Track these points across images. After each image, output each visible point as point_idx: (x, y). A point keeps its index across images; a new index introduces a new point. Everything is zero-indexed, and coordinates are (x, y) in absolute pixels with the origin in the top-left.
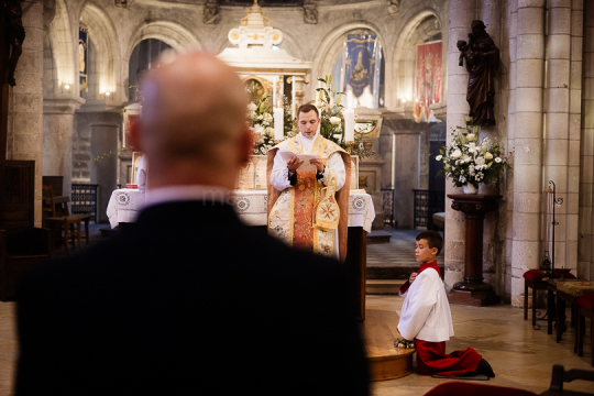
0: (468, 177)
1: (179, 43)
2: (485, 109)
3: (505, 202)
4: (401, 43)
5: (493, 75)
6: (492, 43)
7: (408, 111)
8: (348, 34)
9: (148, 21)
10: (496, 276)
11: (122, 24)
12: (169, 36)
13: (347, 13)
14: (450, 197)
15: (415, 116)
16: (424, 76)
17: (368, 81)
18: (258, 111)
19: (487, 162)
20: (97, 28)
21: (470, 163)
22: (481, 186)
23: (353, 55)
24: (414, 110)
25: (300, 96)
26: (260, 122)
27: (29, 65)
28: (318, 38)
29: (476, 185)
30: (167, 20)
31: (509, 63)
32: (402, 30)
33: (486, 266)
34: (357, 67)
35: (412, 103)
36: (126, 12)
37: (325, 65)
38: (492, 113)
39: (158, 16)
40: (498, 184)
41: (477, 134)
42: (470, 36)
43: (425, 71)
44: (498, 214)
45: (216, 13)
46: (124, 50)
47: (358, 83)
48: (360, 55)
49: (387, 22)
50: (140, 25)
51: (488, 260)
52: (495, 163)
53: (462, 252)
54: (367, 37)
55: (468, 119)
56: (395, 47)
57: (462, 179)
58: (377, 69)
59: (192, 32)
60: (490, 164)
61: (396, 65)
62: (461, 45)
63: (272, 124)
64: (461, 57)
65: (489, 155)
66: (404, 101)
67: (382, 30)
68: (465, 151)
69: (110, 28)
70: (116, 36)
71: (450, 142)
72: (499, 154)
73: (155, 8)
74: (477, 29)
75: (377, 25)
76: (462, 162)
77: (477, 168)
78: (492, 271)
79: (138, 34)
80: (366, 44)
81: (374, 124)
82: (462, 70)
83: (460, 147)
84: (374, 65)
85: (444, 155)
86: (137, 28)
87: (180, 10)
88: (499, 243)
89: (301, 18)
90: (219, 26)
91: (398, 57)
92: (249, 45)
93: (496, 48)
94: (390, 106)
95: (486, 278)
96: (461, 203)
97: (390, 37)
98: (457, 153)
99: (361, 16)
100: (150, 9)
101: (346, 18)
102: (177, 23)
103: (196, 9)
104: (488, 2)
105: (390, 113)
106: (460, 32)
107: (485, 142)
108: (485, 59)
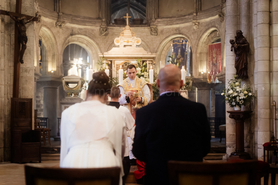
0: (236, 103)
1: (87, 45)
2: (243, 71)
3: (254, 114)
4: (200, 44)
5: (247, 56)
6: (246, 41)
7: (205, 78)
8: (173, 40)
9: (72, 35)
10: (251, 149)
11: (59, 36)
12: (82, 43)
13: (173, 29)
14: (228, 112)
15: (208, 80)
16: (212, 60)
17: (184, 63)
18: (141, 71)
19: (245, 95)
20: (46, 39)
21: (237, 96)
22: (242, 107)
23: (176, 51)
24: (208, 77)
27: (28, 54)
28: (158, 42)
29: (240, 106)
30: (81, 34)
31: (254, 49)
32: (201, 37)
33: (246, 144)
34: (178, 57)
35: (206, 74)
36: (61, 30)
37: (162, 56)
38: (247, 73)
39: (77, 32)
40: (250, 106)
41: (240, 83)
42: (236, 37)
43: (213, 58)
44: (250, 120)
45: (106, 31)
46: (60, 49)
48: (179, 51)
49: (193, 33)
50: (68, 37)
51: (247, 142)
52: (249, 96)
53: (234, 139)
54: (183, 42)
55: (236, 76)
56: (197, 46)
57: (234, 104)
58: (188, 57)
59: (94, 40)
60: (247, 96)
61: (198, 55)
62: (232, 42)
64: (232, 47)
65: (246, 92)
66: (202, 73)
67: (190, 37)
68: (235, 91)
69: (53, 39)
70: (56, 43)
71: (227, 86)
72: (250, 92)
73: (75, 28)
74: (239, 35)
75: (187, 34)
76: (233, 95)
77: (240, 98)
78: (248, 147)
79: (67, 41)
80: (182, 45)
82: (232, 53)
83: (232, 89)
84: (187, 55)
85: (225, 93)
86: (66, 39)
87: (88, 29)
88: (252, 134)
89: (149, 33)
90: (107, 37)
91: (199, 51)
92: (125, 46)
93: (247, 43)
94: (195, 76)
95: (246, 150)
96: (233, 115)
97: (195, 41)
98: (231, 92)
99: (180, 31)
100: (72, 29)
101: (172, 32)
102: (86, 35)
103: (96, 28)
104: (244, 22)
105: (195, 79)
106: (231, 36)
107: (244, 86)
108: (243, 48)
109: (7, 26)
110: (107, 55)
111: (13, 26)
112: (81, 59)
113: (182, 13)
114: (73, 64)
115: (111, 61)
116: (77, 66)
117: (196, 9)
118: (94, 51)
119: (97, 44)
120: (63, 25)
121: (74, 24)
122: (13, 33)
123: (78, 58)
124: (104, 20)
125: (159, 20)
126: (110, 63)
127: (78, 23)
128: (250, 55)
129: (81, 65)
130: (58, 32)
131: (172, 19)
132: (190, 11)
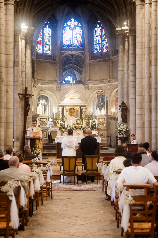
0: (121, 133)
1: (49, 95)
2: (125, 119)
4: (112, 96)
5: (126, 112)
7: (114, 115)
8: (97, 93)
9: (41, 91)
11: (35, 92)
12: (47, 94)
13: (97, 87)
14: (118, 137)
15: (116, 116)
19: (125, 130)
24: (116, 114)
25: (85, 112)
26: (80, 124)
28: (89, 94)
29: (123, 135)
30: (46, 90)
32: (112, 92)
34: (100, 102)
35: (115, 113)
36: (36, 89)
39: (44, 89)
41: (123, 124)
42: (122, 104)
45: (60, 88)
47: (100, 107)
48: (101, 99)
49: (108, 90)
50: (39, 92)
52: (127, 130)
56: (110, 97)
57: (120, 134)
58: (106, 103)
59: (53, 93)
61: (110, 102)
64: (120, 108)
65: (125, 129)
66: (113, 112)
67: (107, 92)
73: (43, 87)
74: (123, 103)
75: (105, 90)
76: (120, 130)
77: (123, 131)
79: (39, 94)
80: (102, 96)
81: (104, 119)
83: (120, 127)
84: (105, 101)
87: (50, 87)
89: (84, 89)
90: (61, 91)
91: (111, 100)
92: (71, 98)
93: (127, 106)
94: (109, 113)
96: (120, 139)
97: (109, 94)
99: (101, 88)
101: (97, 88)
102: (49, 90)
103: (54, 86)
105: (109, 115)
106: (120, 103)
107: (125, 126)
108: (124, 109)
109: (21, 99)
110: (62, 103)
111: (24, 99)
112: (44, 100)
113: (102, 78)
114: (39, 104)
115: (64, 107)
116: (42, 104)
117: (110, 77)
118: (53, 99)
119: (55, 95)
120: (37, 86)
121: (42, 84)
122: (24, 102)
123: (42, 99)
124: (59, 82)
125: (90, 81)
126: (63, 108)
127: (45, 84)
128: (128, 111)
129: (44, 104)
130: (34, 90)
131: (97, 81)
132: (106, 77)
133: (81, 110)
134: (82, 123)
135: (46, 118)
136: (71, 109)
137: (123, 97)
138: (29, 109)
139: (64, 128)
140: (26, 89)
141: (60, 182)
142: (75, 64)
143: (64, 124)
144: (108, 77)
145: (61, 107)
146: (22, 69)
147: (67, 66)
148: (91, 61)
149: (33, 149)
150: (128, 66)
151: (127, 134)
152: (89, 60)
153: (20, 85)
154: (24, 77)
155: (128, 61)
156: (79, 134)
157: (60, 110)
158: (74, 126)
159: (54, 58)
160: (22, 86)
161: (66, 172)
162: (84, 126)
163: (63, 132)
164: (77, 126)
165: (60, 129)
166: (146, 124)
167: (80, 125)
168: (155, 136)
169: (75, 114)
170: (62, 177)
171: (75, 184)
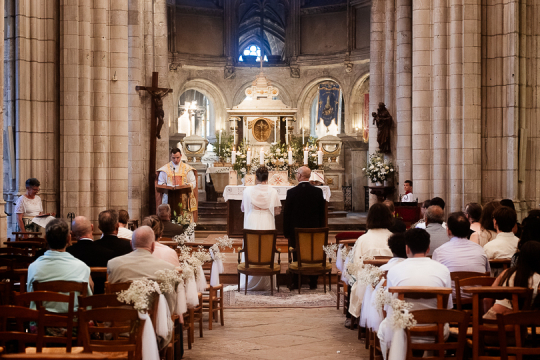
0: (377, 178)
2: (386, 145)
4: (354, 92)
5: (389, 130)
6: (389, 114)
7: (360, 136)
8: (320, 85)
9: (189, 79)
11: (173, 83)
12: (202, 88)
13: (319, 71)
14: (370, 188)
15: (364, 139)
17: (334, 115)
19: (386, 171)
21: (378, 171)
22: (384, 182)
24: (363, 135)
25: (291, 129)
26: (282, 157)
28: (300, 87)
29: (382, 182)
30: (200, 78)
32: (355, 83)
35: (362, 130)
36: (176, 75)
38: (389, 147)
39: (195, 76)
41: (382, 157)
42: (378, 110)
48: (328, 98)
49: (345, 78)
50: (185, 82)
52: (390, 172)
54: (333, 87)
56: (351, 94)
57: (375, 179)
58: (340, 108)
59: (217, 85)
60: (388, 172)
61: (351, 106)
62: (374, 114)
63: (287, 157)
64: (374, 120)
65: (387, 168)
66: (357, 129)
67: (342, 83)
68: (376, 166)
71: (369, 161)
72: (392, 167)
73: (193, 71)
74: (382, 107)
75: (338, 78)
76: (375, 171)
77: (382, 174)
79: (183, 88)
80: (332, 91)
81: (337, 145)
83: (374, 164)
84: (337, 105)
86: (182, 85)
87: (209, 71)
89: (289, 75)
90: (234, 81)
91: (352, 101)
92: (258, 98)
93: (390, 116)
94: (348, 133)
96: (375, 191)
97: (348, 88)
99: (328, 73)
100: (190, 71)
101: (318, 74)
102: (206, 79)
103: (220, 70)
104: (387, 93)
105: (348, 137)
106: (373, 108)
107: (386, 161)
108: (385, 122)
109: (143, 99)
110: (236, 109)
111: (149, 99)
112: (195, 103)
113: (332, 50)
114: (183, 110)
115: (241, 118)
116: (189, 112)
117: (349, 46)
118: (217, 99)
119: (221, 89)
120: (179, 68)
121: (191, 65)
122: (149, 106)
123: (191, 100)
124: (229, 58)
125: (302, 58)
126: (240, 120)
127: (197, 63)
129: (195, 111)
130: (173, 77)
131: (319, 57)
132: (342, 48)
133: (283, 124)
134: (285, 155)
135: (201, 145)
136: (259, 122)
137: (381, 94)
138: (161, 122)
139: (244, 165)
140: (155, 75)
141: (239, 290)
142: (267, 18)
143: (243, 156)
144: (345, 47)
145: (234, 119)
146: (146, 29)
147: (247, 22)
148: (306, 10)
149: (175, 213)
150: (393, 22)
151: (390, 180)
152: (302, 7)
153: (141, 65)
154: (150, 47)
155: (394, 10)
156: (278, 181)
157: (234, 125)
158: (267, 161)
159: (217, 4)
160: (145, 68)
161: (251, 266)
162: (291, 161)
163: (243, 176)
164: (274, 161)
165: (236, 167)
166: (437, 157)
167: (282, 160)
168: (456, 183)
169: (267, 134)
170: (243, 277)
171: (272, 294)
